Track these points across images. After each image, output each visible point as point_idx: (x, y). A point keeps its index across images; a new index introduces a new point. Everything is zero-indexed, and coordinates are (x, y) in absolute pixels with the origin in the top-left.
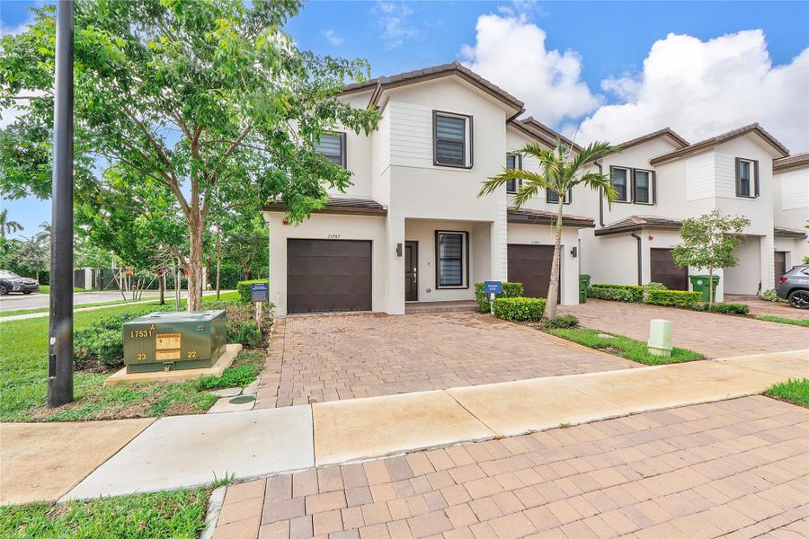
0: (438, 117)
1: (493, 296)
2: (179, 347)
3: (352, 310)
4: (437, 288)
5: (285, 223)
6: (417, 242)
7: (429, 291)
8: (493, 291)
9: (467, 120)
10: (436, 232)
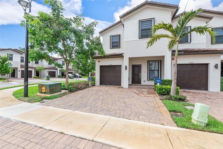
0: (141, 22)
1: (158, 84)
2: (45, 89)
3: (116, 85)
4: (148, 80)
5: (99, 62)
6: (141, 65)
7: (145, 81)
8: (158, 83)
9: (153, 19)
10: (148, 61)
